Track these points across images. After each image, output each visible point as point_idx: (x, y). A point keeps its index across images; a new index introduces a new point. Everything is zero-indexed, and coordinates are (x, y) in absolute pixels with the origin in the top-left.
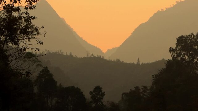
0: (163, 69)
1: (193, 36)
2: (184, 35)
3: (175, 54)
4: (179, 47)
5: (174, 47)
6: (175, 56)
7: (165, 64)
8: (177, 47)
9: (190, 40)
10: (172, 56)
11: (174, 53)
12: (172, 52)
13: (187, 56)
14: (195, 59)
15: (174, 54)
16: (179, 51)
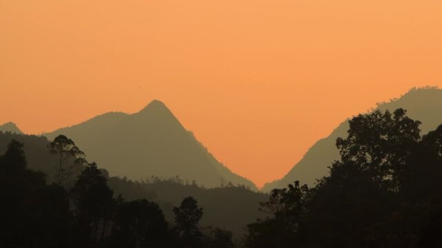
0: (325, 178)
1: (378, 116)
2: (362, 114)
3: (347, 150)
4: (354, 137)
5: (345, 136)
6: (347, 153)
7: (329, 170)
8: (350, 136)
9: (373, 122)
10: (342, 153)
11: (345, 148)
12: (341, 146)
13: (369, 153)
14: (384, 158)
15: (344, 150)
16: (354, 145)
